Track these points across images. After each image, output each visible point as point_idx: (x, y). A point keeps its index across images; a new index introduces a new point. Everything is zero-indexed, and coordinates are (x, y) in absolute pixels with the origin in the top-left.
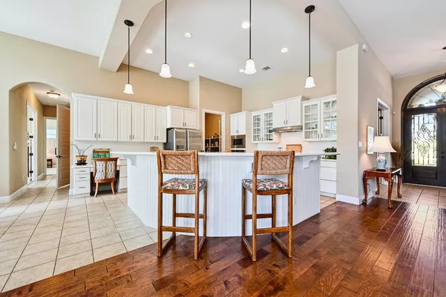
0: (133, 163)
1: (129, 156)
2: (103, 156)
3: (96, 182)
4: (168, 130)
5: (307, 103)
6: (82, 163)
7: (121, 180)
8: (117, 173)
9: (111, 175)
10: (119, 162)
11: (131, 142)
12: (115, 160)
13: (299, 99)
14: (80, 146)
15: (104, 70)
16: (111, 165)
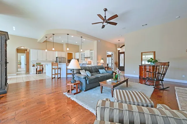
0: (47, 66)
1: (46, 64)
2: (39, 64)
3: (37, 70)
4: (57, 57)
5: (91, 51)
6: (34, 66)
7: (44, 70)
8: (43, 69)
9: (41, 69)
10: (43, 66)
11: (46, 61)
12: (42, 65)
13: (89, 50)
14: (33, 62)
15: (39, 43)
16: (41, 67)
